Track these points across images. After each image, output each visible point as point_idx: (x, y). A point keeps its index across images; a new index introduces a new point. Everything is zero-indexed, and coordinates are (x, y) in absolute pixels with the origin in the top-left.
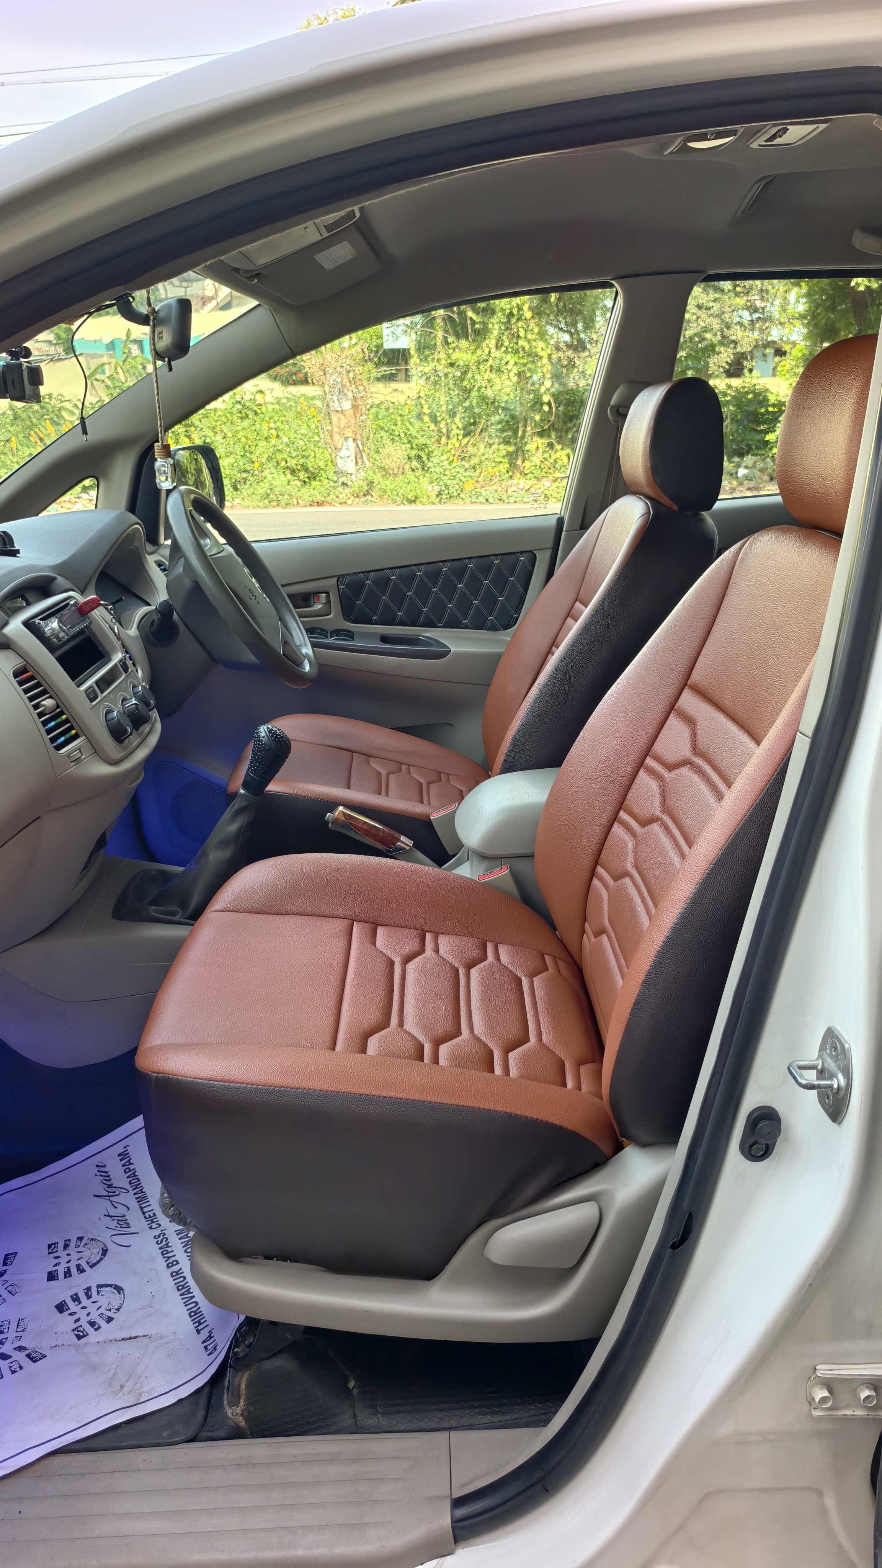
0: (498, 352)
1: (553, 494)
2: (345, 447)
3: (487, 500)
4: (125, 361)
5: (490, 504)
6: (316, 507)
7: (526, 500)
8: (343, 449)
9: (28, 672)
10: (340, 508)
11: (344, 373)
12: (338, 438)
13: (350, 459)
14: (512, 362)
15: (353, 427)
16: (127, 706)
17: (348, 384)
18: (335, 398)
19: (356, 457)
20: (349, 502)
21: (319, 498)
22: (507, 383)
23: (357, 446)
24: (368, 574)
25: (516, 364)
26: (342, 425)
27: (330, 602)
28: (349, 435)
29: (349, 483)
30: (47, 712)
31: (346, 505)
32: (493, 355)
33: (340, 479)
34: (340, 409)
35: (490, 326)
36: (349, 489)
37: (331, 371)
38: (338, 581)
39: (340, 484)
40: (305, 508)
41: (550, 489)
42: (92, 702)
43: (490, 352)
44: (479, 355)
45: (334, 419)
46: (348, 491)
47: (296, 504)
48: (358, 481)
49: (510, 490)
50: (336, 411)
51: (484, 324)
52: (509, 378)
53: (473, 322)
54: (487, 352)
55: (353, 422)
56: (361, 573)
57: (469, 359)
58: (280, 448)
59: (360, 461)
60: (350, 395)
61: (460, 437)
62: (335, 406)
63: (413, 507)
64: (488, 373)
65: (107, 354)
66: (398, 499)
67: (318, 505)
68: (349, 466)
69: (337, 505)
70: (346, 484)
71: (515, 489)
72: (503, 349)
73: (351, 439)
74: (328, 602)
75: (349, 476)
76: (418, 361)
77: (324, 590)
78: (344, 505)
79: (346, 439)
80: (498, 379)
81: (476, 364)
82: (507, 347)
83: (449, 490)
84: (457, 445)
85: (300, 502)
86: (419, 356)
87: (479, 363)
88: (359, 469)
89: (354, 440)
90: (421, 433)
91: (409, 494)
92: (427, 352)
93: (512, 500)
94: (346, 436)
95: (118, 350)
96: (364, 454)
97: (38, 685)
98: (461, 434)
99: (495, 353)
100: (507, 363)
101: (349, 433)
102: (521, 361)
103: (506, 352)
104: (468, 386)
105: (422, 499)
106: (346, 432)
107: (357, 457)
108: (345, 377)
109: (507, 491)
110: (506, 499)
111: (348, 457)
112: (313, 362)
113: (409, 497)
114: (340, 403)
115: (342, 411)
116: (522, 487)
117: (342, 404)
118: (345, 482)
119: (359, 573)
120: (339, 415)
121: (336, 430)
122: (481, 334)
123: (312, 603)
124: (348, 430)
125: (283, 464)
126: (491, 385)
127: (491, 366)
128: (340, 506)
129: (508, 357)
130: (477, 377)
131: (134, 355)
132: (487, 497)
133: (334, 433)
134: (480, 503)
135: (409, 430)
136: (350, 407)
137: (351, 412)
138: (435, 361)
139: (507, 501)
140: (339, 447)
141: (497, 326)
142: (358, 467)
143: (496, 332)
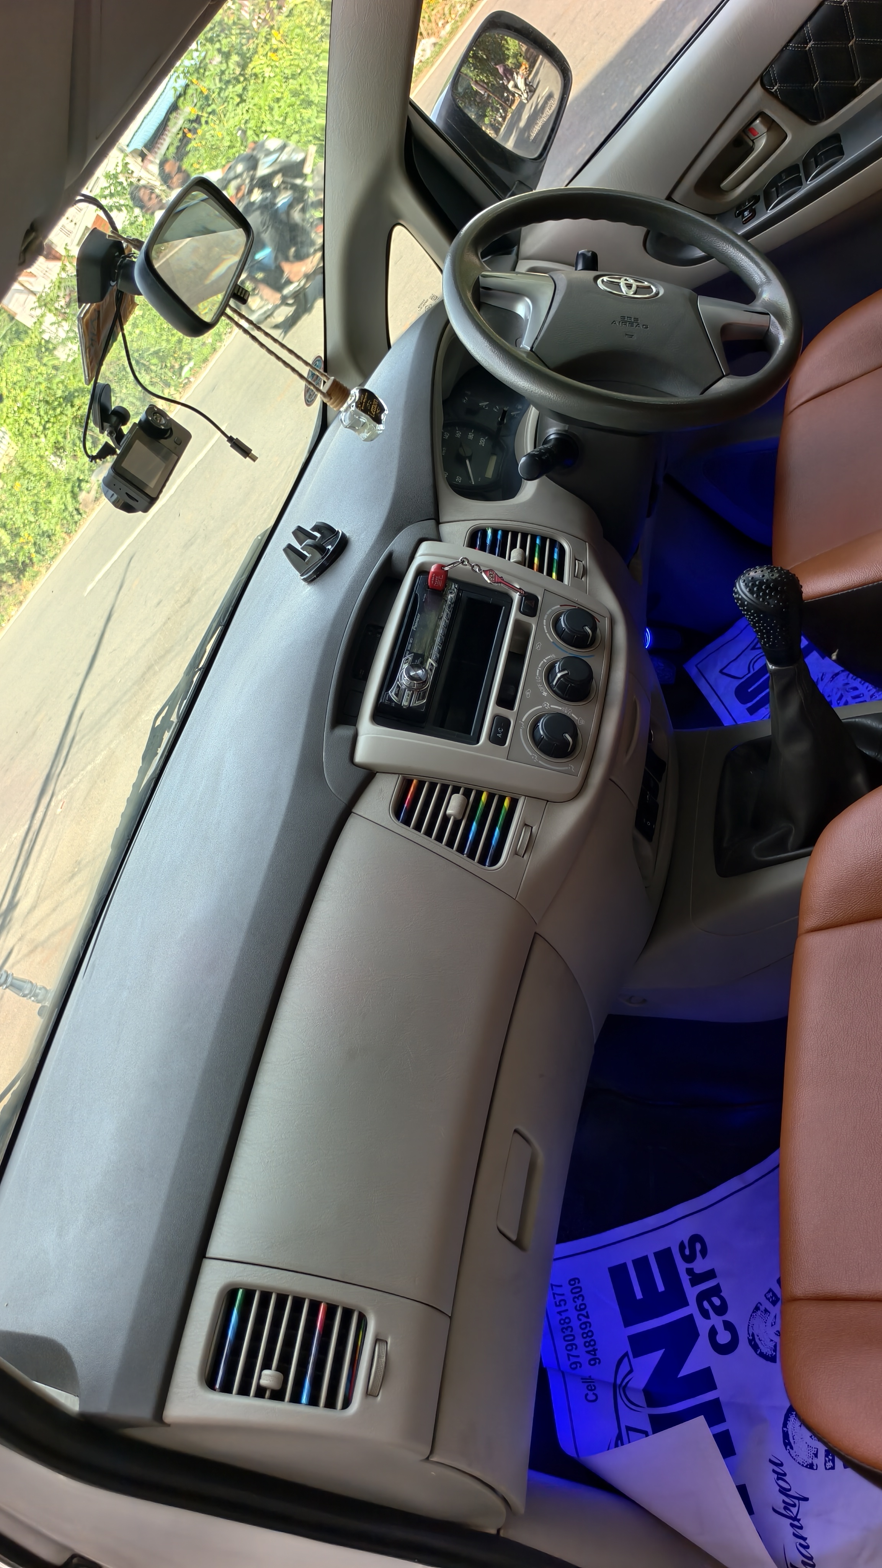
9: (412, 781)
16: (554, 683)
24: (801, 33)
27: (773, 121)
30: (461, 818)
38: (763, 85)
42: (503, 743)
56: (790, 41)
74: (771, 124)
77: (753, 114)
97: (433, 786)
119: (786, 46)
123: (751, 144)
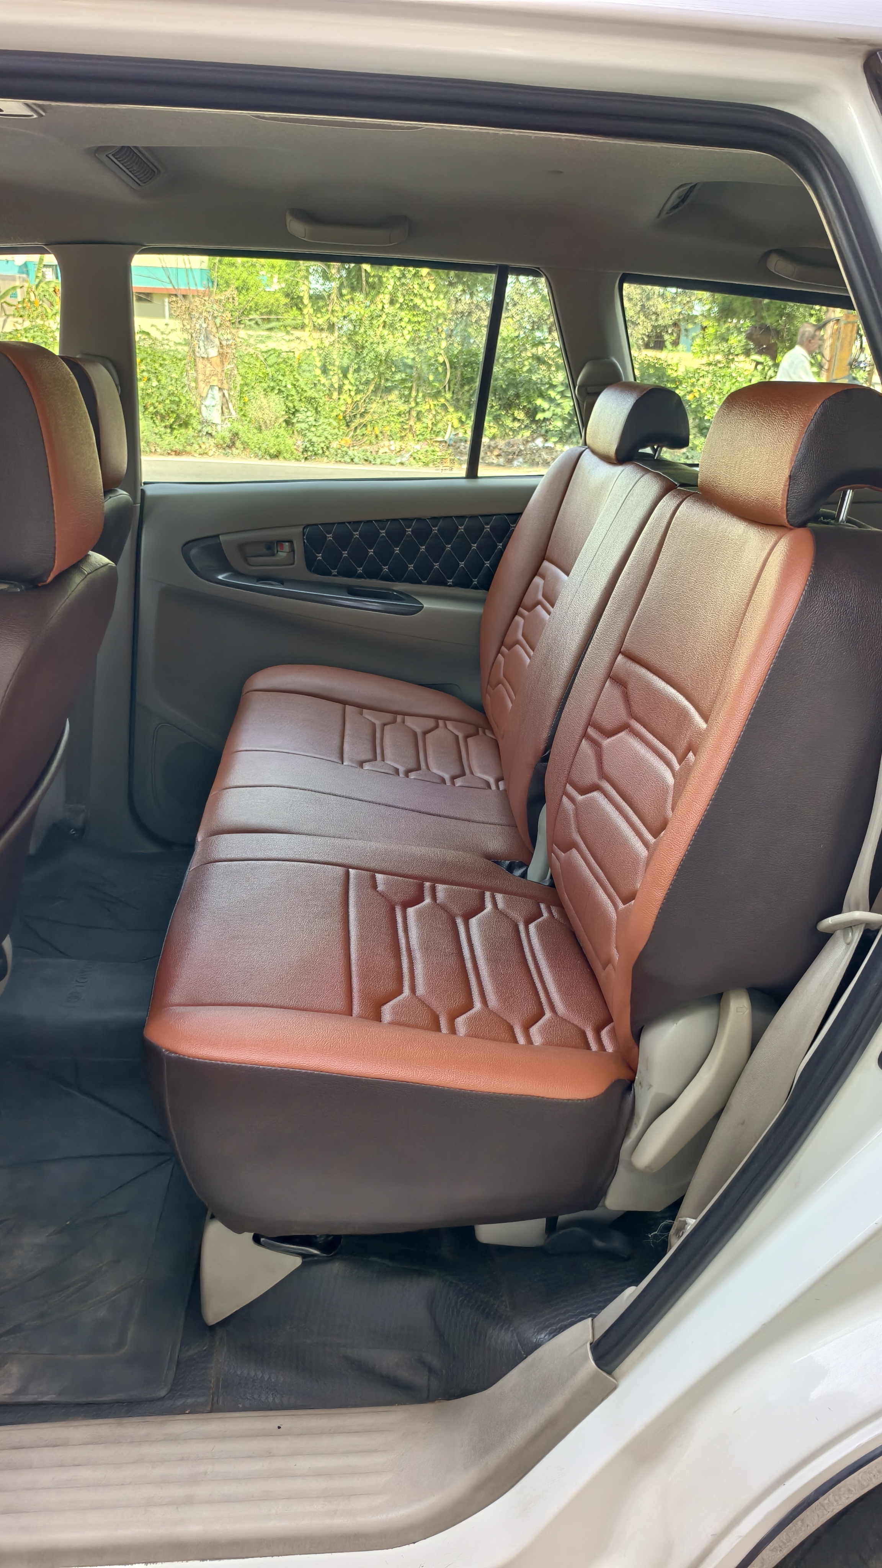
0: (392, 308)
1: (421, 457)
2: (210, 395)
3: (352, 460)
4: (37, 286)
5: (356, 464)
6: (174, 456)
7: (392, 462)
8: (208, 398)
10: (198, 459)
11: (210, 318)
12: (204, 385)
13: (215, 408)
14: (406, 319)
15: (219, 375)
17: (214, 330)
18: (201, 344)
19: (222, 408)
20: (211, 453)
21: (178, 447)
22: (401, 340)
23: (224, 395)
25: (409, 321)
26: (208, 373)
28: (215, 383)
29: (214, 433)
31: (207, 456)
32: (386, 310)
33: (204, 429)
34: (206, 357)
35: (384, 280)
36: (213, 439)
37: (197, 315)
39: (205, 433)
40: (161, 457)
41: (419, 453)
43: (383, 307)
44: (372, 309)
45: (200, 366)
46: (211, 441)
47: (153, 451)
48: (223, 430)
49: (381, 451)
50: (202, 357)
51: (380, 278)
52: (403, 335)
53: (368, 275)
54: (380, 307)
55: (219, 370)
57: (362, 312)
58: (149, 391)
59: (225, 410)
60: (217, 342)
61: (353, 393)
62: (201, 352)
63: (275, 462)
64: (381, 328)
65: (20, 277)
66: (260, 453)
67: (175, 455)
68: (214, 416)
69: (196, 455)
70: (211, 435)
71: (387, 450)
72: (398, 305)
73: (217, 388)
75: (214, 427)
76: (311, 311)
78: (205, 456)
79: (212, 387)
80: (391, 336)
81: (369, 319)
82: (401, 303)
83: (314, 446)
84: (349, 401)
85: (159, 450)
86: (312, 305)
87: (372, 318)
88: (225, 419)
89: (220, 389)
90: (309, 386)
91: (272, 448)
92: (321, 303)
93: (378, 461)
94: (211, 384)
95: (32, 274)
96: (230, 405)
98: (354, 390)
99: (388, 309)
100: (401, 320)
101: (214, 381)
102: (416, 319)
103: (401, 308)
104: (360, 342)
105: (285, 455)
106: (211, 380)
107: (224, 407)
108: (211, 322)
109: (378, 452)
110: (372, 460)
111: (213, 406)
112: (179, 305)
113: (271, 451)
114: (206, 350)
115: (208, 358)
116: (393, 449)
117: (208, 350)
118: (209, 432)
120: (206, 362)
121: (201, 377)
122: (375, 287)
124: (213, 378)
125: (151, 409)
126: (383, 341)
127: (385, 322)
128: (200, 456)
129: (402, 314)
130: (370, 332)
131: (47, 280)
132: (353, 457)
133: (199, 380)
134: (345, 462)
135: (298, 380)
136: (216, 354)
137: (218, 360)
138: (329, 313)
139: (373, 462)
140: (204, 395)
141: (392, 282)
142: (224, 418)
143: (390, 288)
